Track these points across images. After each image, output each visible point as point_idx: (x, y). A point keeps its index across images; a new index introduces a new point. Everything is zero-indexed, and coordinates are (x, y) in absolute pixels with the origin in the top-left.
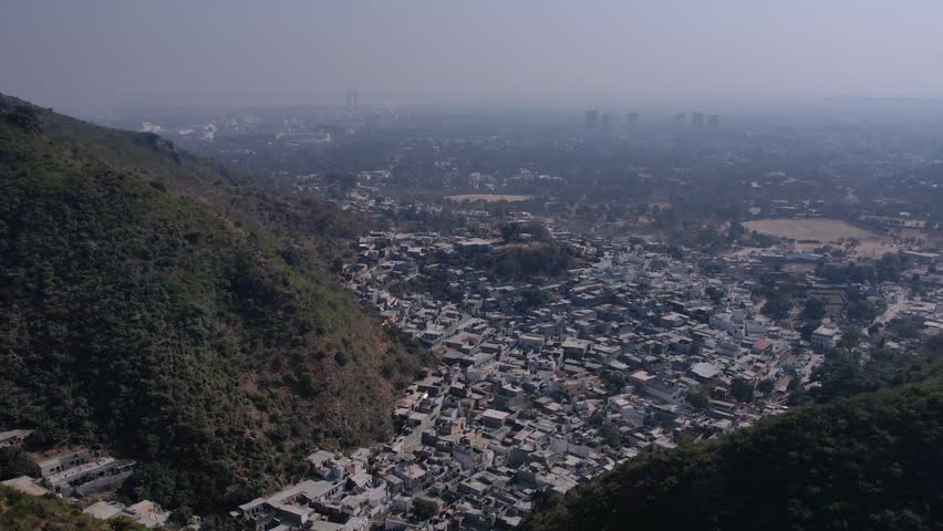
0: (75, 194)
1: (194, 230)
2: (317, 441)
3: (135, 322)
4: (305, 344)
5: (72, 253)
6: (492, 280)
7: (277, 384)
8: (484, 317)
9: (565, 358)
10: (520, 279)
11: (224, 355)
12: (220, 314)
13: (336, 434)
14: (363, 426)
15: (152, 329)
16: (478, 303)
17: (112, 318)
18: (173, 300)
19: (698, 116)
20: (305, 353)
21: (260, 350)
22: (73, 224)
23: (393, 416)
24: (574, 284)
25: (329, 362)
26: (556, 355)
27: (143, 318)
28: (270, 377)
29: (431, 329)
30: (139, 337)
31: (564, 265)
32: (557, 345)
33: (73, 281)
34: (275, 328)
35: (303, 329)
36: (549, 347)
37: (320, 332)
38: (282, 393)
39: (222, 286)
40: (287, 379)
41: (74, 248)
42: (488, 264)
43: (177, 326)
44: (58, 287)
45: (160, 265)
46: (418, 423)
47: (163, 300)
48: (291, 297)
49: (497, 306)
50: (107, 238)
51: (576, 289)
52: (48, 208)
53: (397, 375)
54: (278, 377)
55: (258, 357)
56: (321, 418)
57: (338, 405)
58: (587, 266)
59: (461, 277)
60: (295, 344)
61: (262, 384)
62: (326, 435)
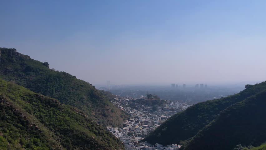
0: (59, 76)
1: (82, 85)
2: (108, 125)
3: (71, 99)
4: (105, 107)
5: (58, 87)
6: (145, 106)
7: (99, 114)
8: (143, 112)
9: (161, 119)
10: (151, 106)
11: (88, 107)
12: (88, 100)
13: (111, 124)
14: (117, 124)
15: (75, 100)
16: (142, 109)
17: (67, 98)
18: (79, 96)
19: (202, 85)
20: (105, 109)
21: (96, 108)
22: (58, 82)
23: (123, 124)
24: (164, 107)
25: (110, 111)
26: (159, 118)
27: (73, 98)
28: (98, 113)
29: (131, 112)
30: (72, 102)
31: (162, 103)
32: (159, 116)
33: (58, 92)
34: (98, 104)
35: (104, 105)
36: (158, 117)
37: (108, 105)
38: (100, 116)
39: (88, 95)
40: (101, 113)
41: (59, 86)
42: (144, 102)
43: (80, 101)
44: (56, 92)
45: (76, 90)
46: (128, 125)
47: (77, 96)
48: (102, 98)
49: (146, 110)
50: (65, 84)
51: (165, 108)
52: (54, 78)
53: (124, 118)
54: (99, 113)
55: (95, 109)
56: (108, 121)
57: (112, 119)
58: (167, 104)
59: (138, 105)
60: (103, 107)
61: (96, 114)
62: (109, 124)
